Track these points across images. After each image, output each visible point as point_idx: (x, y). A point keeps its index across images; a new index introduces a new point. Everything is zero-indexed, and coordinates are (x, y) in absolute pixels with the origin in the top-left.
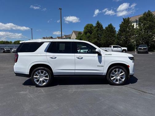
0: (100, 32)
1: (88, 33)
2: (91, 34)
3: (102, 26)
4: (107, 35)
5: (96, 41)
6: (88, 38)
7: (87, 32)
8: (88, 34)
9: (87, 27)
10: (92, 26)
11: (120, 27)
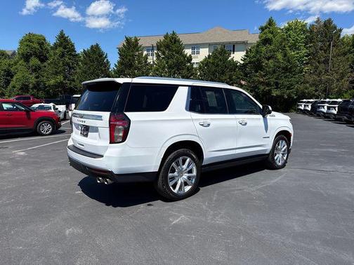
0: (70, 59)
1: (33, 58)
2: (42, 61)
3: (73, 46)
4: (92, 71)
5: (62, 82)
6: (35, 70)
7: (31, 55)
8: (34, 61)
9: (28, 40)
10: (45, 40)
11: (120, 54)
